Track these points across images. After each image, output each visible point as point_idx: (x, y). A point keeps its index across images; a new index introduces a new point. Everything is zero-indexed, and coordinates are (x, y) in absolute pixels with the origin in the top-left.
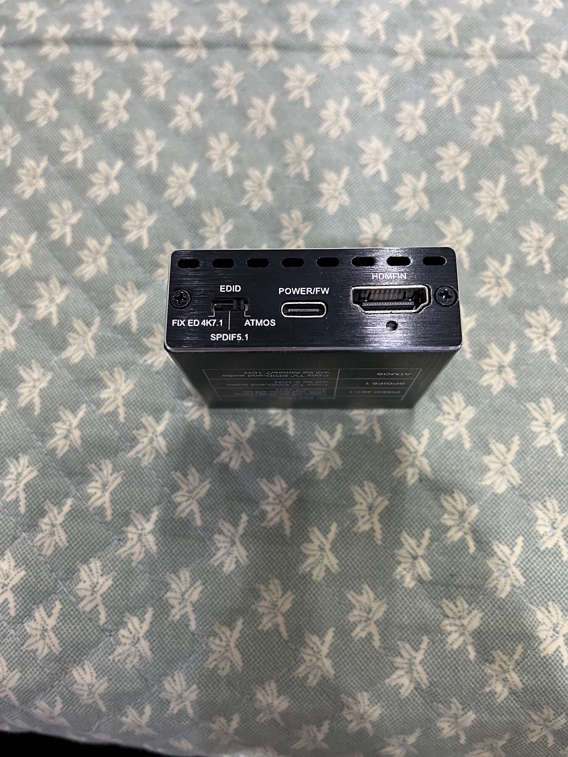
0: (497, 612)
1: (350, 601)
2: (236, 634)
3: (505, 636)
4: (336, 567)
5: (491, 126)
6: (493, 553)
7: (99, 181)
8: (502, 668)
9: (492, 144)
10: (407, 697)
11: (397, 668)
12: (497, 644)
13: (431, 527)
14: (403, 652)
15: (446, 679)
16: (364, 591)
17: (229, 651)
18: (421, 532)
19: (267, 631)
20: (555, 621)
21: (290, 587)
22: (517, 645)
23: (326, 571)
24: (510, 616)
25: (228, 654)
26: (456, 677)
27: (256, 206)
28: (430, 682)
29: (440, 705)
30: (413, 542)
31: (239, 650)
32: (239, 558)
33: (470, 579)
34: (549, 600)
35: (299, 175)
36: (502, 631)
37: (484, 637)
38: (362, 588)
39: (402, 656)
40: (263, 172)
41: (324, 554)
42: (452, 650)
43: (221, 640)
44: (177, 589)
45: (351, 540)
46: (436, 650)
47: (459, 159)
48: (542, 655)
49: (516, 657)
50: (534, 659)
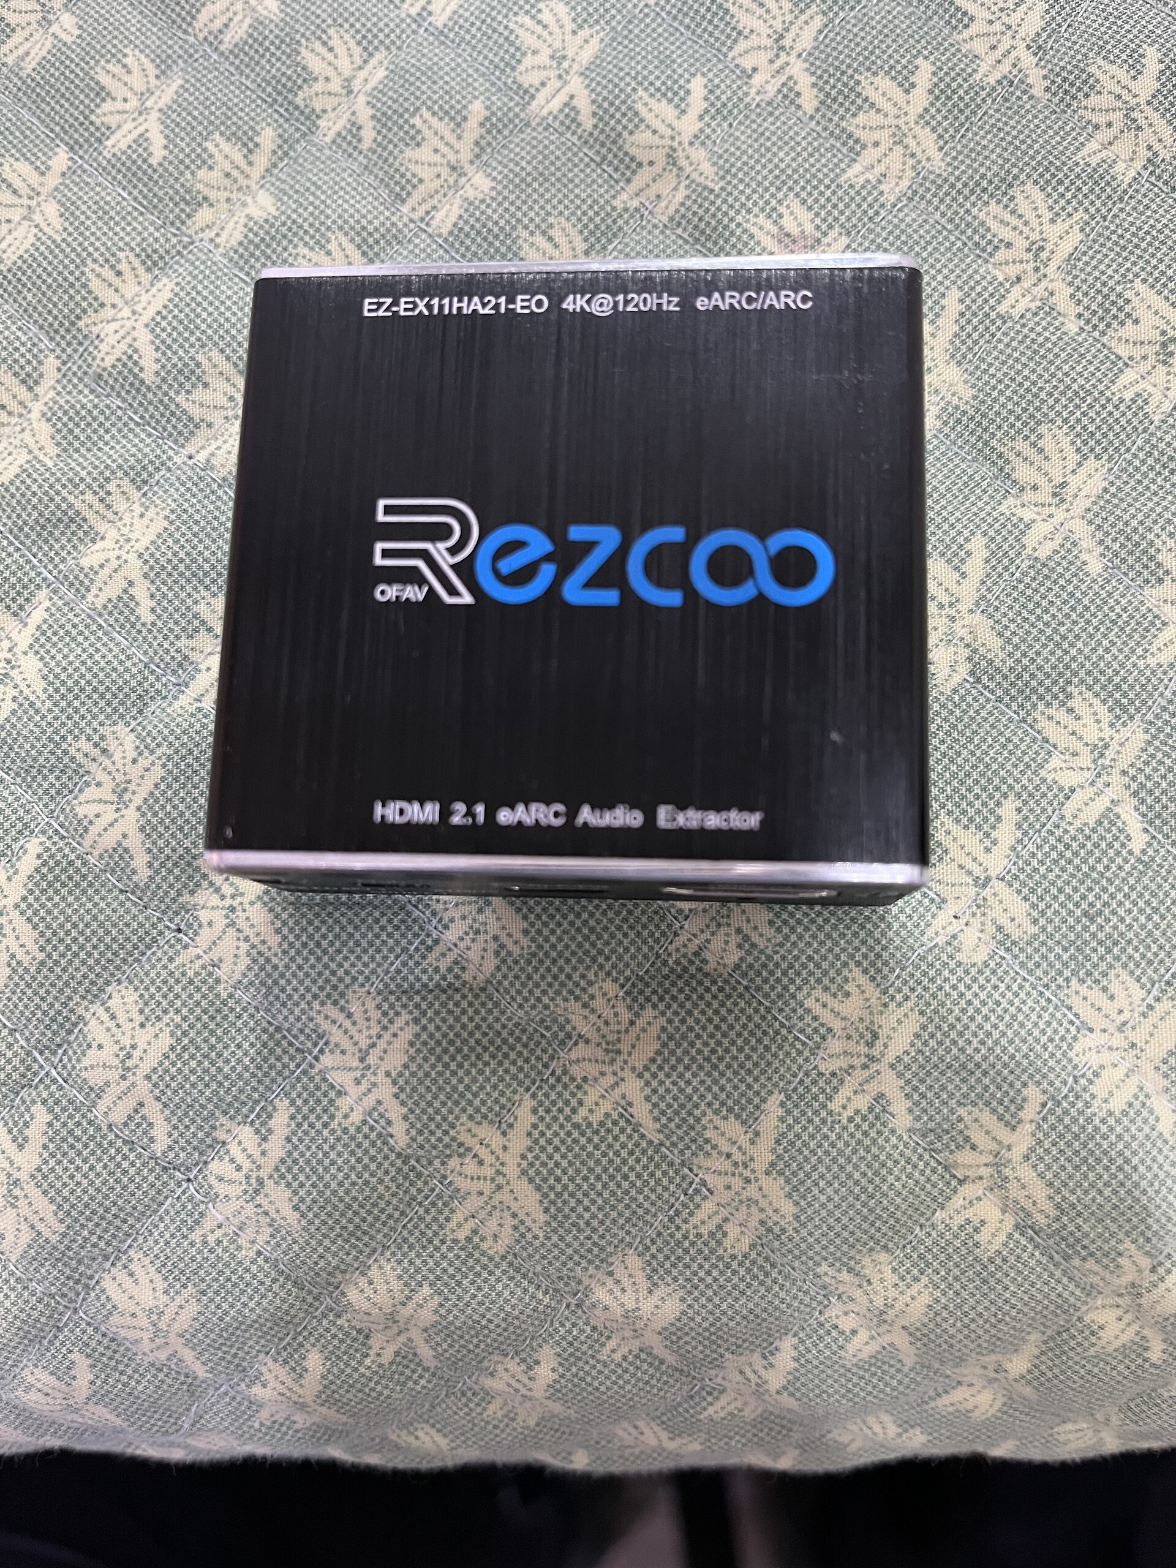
1: (815, 1019)
2: (518, 1142)
10: (998, 1253)
11: (961, 1182)
13: (1018, 796)
14: (977, 1137)
15: (1100, 1192)
16: (849, 987)
17: (507, 1189)
18: (992, 812)
19: (602, 1124)
21: (648, 999)
25: (504, 1196)
26: (1128, 1184)
28: (1058, 1206)
29: (1091, 1264)
31: (531, 1180)
32: (504, 939)
38: (846, 981)
39: (974, 1147)
42: (1110, 1113)
43: (481, 1163)
44: (346, 1044)
46: (1067, 1121)
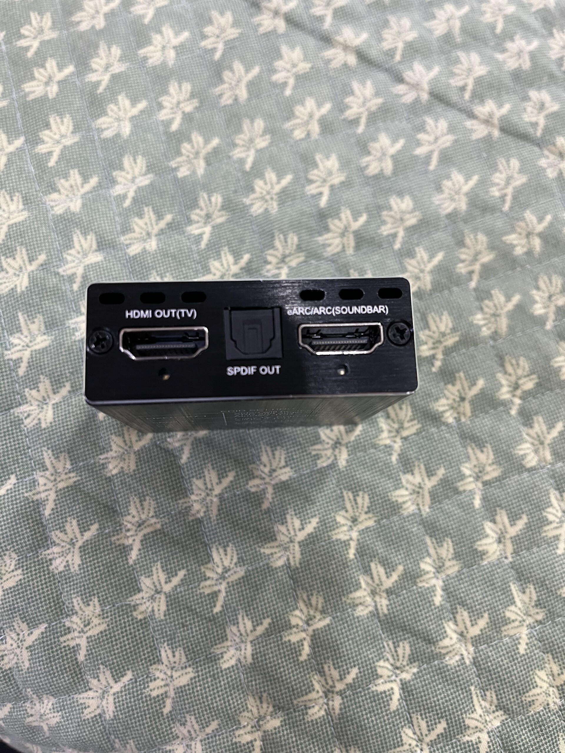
0: (209, 680)
1: (73, 606)
3: (205, 706)
4: (77, 568)
5: (456, 197)
6: (236, 621)
7: (41, 78)
8: (191, 735)
9: (449, 216)
10: (88, 719)
11: (90, 689)
12: (194, 710)
13: (188, 570)
14: (102, 677)
15: (131, 720)
16: (91, 603)
18: (176, 571)
20: (262, 713)
21: (23, 566)
22: (213, 720)
23: (65, 567)
24: (219, 689)
26: (141, 722)
27: (183, 173)
28: (114, 716)
29: (117, 740)
30: (163, 577)
33: (199, 636)
34: (265, 691)
35: (242, 161)
36: (205, 700)
37: (185, 697)
38: (91, 600)
39: (99, 680)
40: (207, 141)
41: (72, 550)
42: (150, 695)
45: (104, 547)
46: (135, 689)
47: (407, 216)
48: (234, 740)
49: (209, 730)
50: (225, 740)
